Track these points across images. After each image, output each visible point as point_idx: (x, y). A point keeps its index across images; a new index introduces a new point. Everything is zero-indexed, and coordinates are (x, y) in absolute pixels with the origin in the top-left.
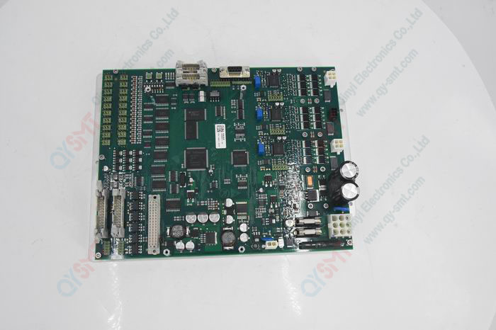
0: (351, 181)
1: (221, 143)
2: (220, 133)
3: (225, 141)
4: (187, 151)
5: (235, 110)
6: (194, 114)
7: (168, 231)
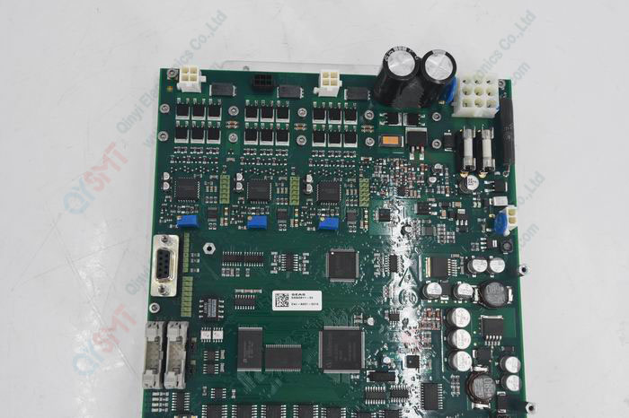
0: (420, 64)
1: (311, 301)
2: (291, 301)
3: (309, 293)
4: (325, 367)
5: (243, 269)
6: (251, 352)
7: (480, 406)
